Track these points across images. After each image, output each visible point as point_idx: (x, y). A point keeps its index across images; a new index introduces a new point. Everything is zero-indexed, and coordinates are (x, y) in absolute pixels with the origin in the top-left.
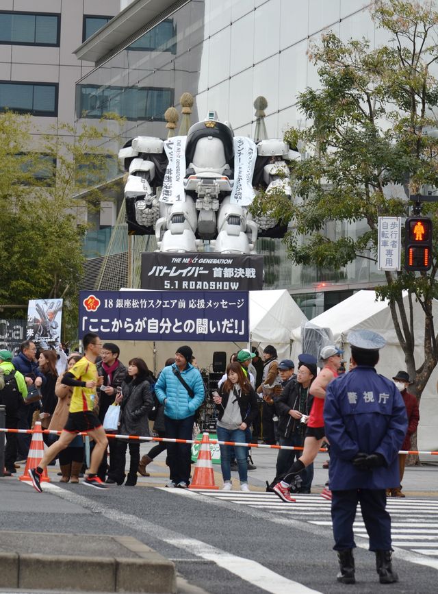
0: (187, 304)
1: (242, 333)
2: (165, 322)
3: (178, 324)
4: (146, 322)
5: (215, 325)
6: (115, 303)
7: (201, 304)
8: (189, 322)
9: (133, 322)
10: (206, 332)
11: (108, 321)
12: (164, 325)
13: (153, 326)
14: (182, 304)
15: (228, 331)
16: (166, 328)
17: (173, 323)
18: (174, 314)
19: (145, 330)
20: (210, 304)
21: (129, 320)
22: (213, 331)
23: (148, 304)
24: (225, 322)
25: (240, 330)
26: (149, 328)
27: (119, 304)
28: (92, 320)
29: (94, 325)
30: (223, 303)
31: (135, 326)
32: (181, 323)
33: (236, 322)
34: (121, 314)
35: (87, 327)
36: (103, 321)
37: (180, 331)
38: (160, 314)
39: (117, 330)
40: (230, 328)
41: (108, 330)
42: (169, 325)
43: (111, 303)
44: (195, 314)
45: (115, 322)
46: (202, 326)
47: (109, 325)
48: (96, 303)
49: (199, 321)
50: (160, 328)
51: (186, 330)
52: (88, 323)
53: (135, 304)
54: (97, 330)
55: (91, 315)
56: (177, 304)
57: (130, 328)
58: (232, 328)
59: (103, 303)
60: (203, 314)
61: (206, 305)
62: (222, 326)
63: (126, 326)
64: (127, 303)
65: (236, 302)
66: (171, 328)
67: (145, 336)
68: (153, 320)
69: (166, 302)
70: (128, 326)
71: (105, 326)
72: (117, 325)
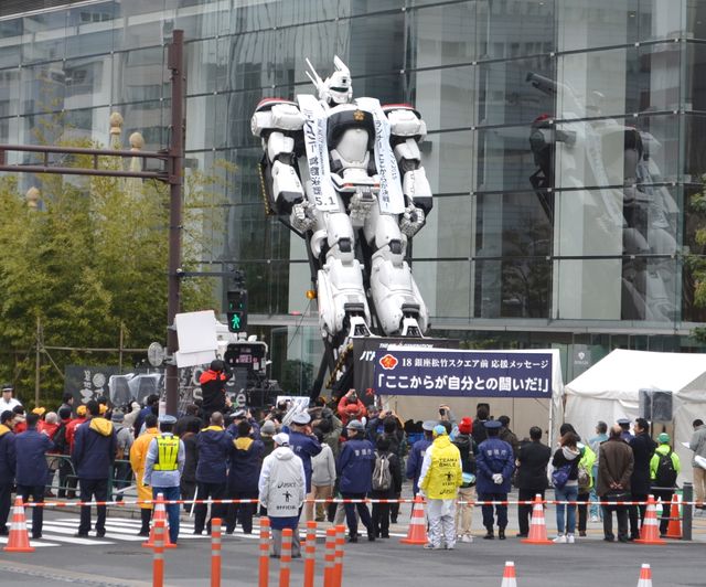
0: (490, 364)
1: (546, 390)
2: (467, 380)
3: (479, 381)
4: (447, 380)
5: (518, 383)
6: (413, 362)
7: (504, 364)
8: (492, 380)
9: (433, 379)
10: (509, 390)
11: (406, 378)
12: (466, 384)
13: (454, 383)
14: (484, 364)
15: (532, 389)
16: (468, 385)
17: (475, 381)
18: (475, 373)
19: (446, 387)
20: (513, 364)
21: (429, 378)
22: (516, 388)
23: (449, 363)
24: (529, 381)
25: (543, 387)
26: (450, 385)
27: (418, 362)
28: (389, 377)
29: (391, 382)
30: (527, 363)
31: (435, 383)
32: (483, 381)
33: (540, 381)
34: (421, 372)
35: (384, 384)
36: (401, 378)
37: (482, 388)
38: (461, 373)
39: (416, 387)
40: (534, 386)
41: (406, 386)
42: (471, 382)
43: (409, 361)
44: (498, 373)
45: (414, 379)
46: (505, 384)
47: (408, 382)
48: (394, 362)
49: (502, 379)
50: (462, 385)
51: (489, 388)
52: (384, 380)
53: (435, 363)
54: (394, 386)
55: (388, 373)
56: (479, 364)
57: (429, 384)
58: (537, 386)
59: (401, 362)
60: (506, 373)
61: (509, 365)
62: (525, 384)
63: (425, 383)
64: (427, 362)
65: (540, 362)
66: (473, 385)
67: (446, 392)
68: (454, 378)
69: (468, 362)
70: (428, 383)
71: (404, 382)
72: (415, 382)
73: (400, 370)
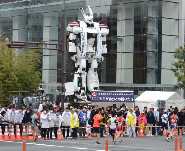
0: (119, 94)
1: (132, 101)
3: (116, 99)
4: (109, 98)
5: (126, 99)
6: (100, 94)
7: (122, 94)
8: (119, 98)
12: (113, 99)
13: (110, 99)
14: (118, 94)
17: (115, 98)
18: (115, 96)
19: (108, 100)
20: (125, 94)
22: (125, 100)
23: (109, 94)
24: (128, 98)
25: (132, 100)
27: (102, 94)
29: (95, 99)
30: (128, 94)
31: (106, 99)
33: (131, 98)
34: (102, 96)
38: (112, 96)
41: (99, 100)
42: (114, 99)
43: (99, 94)
45: (100, 98)
47: (99, 99)
49: (122, 98)
50: (112, 99)
51: (119, 100)
52: (93, 98)
53: (106, 94)
55: (94, 97)
56: (116, 94)
58: (130, 100)
59: (97, 94)
60: (123, 96)
61: (124, 95)
62: (127, 99)
64: (104, 94)
65: (131, 94)
69: (114, 94)
70: (104, 99)
71: (98, 99)
72: (101, 99)
73: (97, 96)
